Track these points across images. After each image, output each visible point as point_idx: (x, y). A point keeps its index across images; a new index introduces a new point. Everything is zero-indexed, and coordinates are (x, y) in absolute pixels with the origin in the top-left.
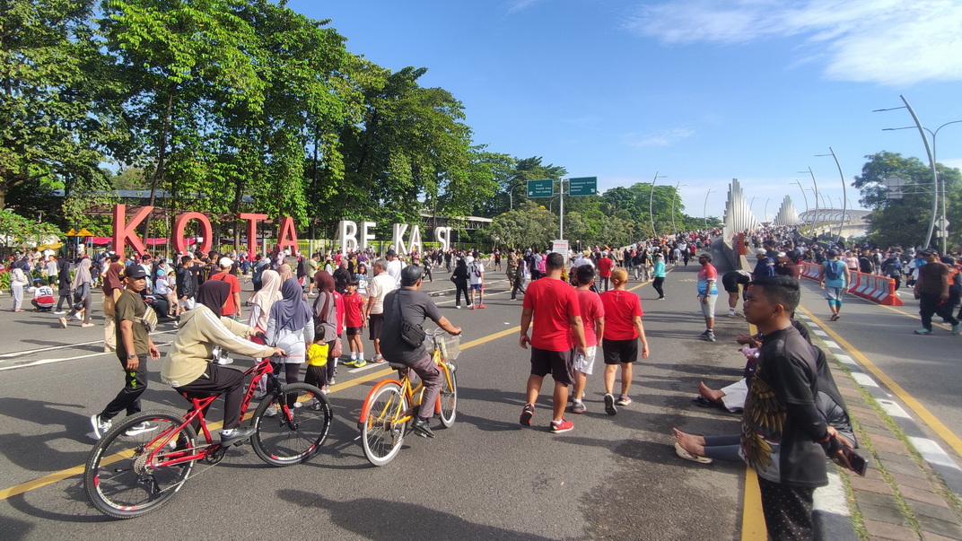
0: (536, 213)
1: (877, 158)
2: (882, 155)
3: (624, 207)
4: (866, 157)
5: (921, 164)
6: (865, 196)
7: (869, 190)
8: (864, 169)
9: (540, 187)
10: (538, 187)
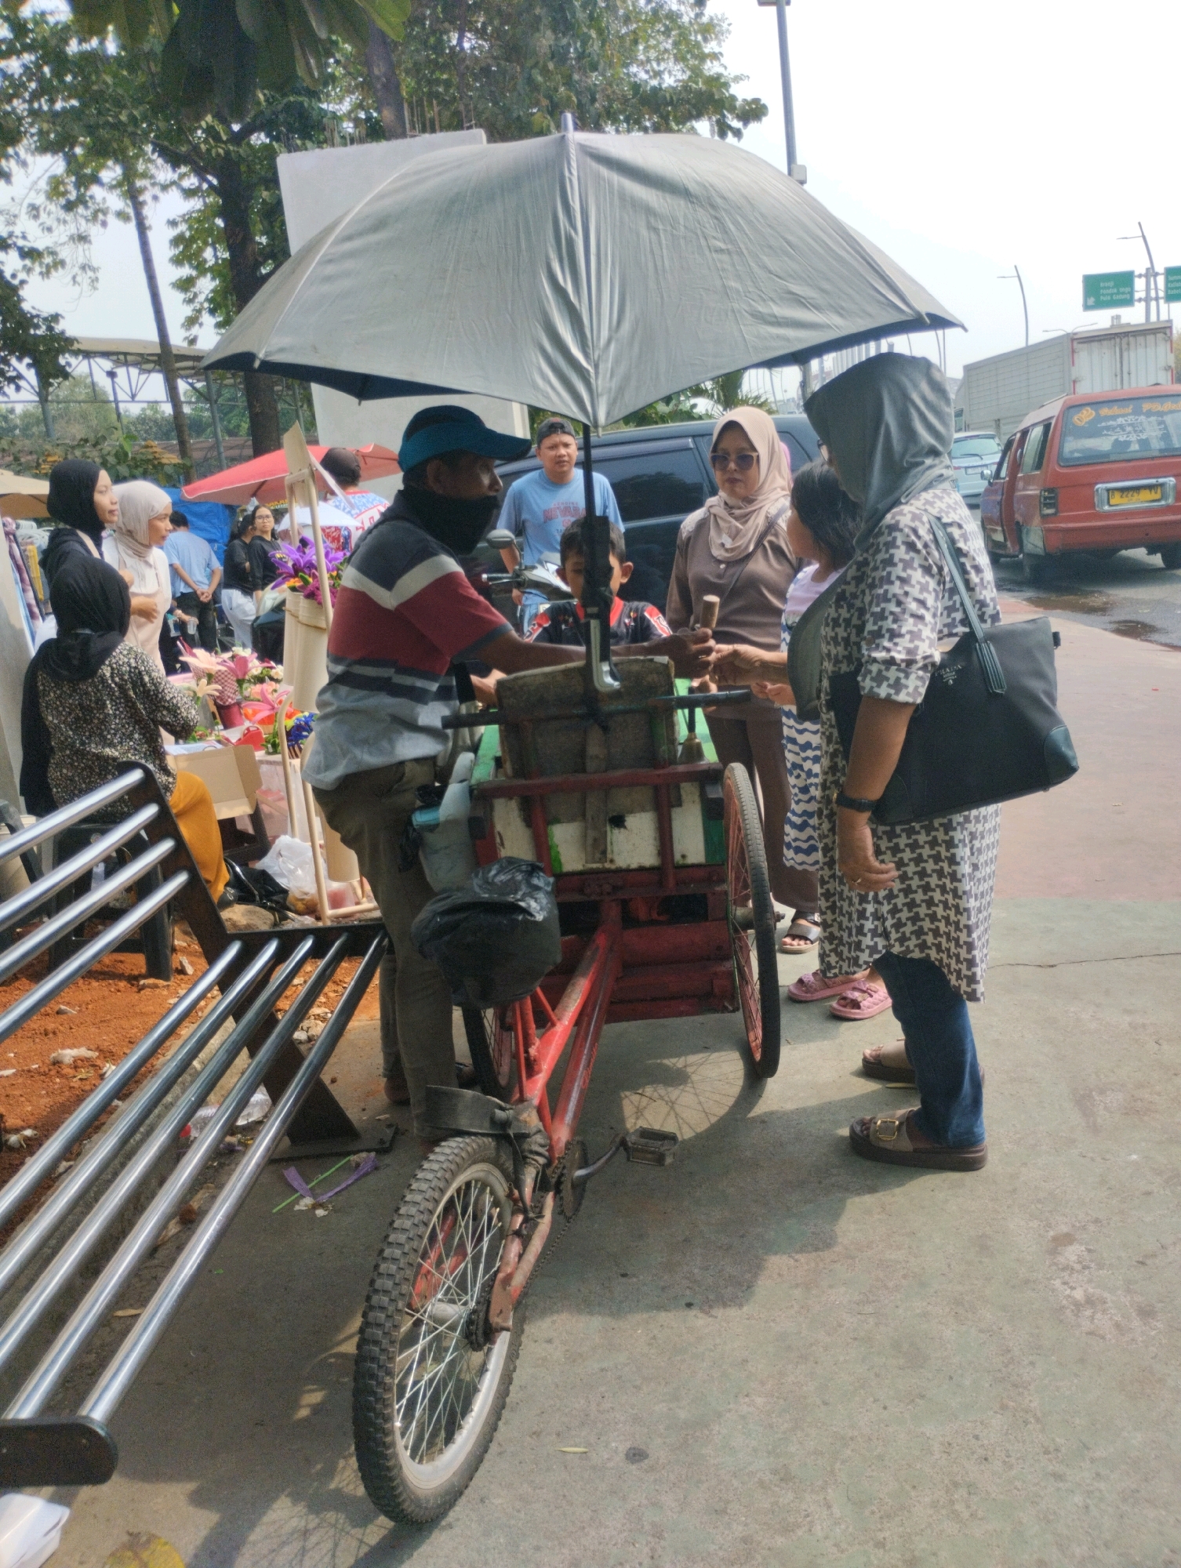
9: (1109, 288)
10: (1105, 288)
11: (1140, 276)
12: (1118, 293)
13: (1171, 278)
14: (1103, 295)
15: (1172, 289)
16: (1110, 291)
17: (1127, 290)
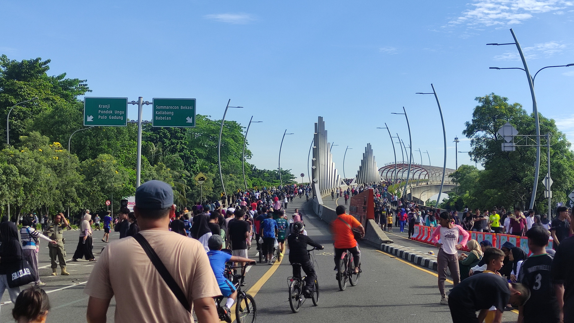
0: (47, 155)
1: (486, 101)
2: (491, 99)
3: (173, 151)
4: (476, 99)
5: (524, 112)
6: (474, 147)
7: (479, 139)
8: (474, 115)
9: (106, 109)
10: (102, 109)
11: (133, 103)
12: (113, 115)
13: (157, 107)
14: (102, 115)
15: (159, 116)
16: (107, 112)
17: (121, 113)
